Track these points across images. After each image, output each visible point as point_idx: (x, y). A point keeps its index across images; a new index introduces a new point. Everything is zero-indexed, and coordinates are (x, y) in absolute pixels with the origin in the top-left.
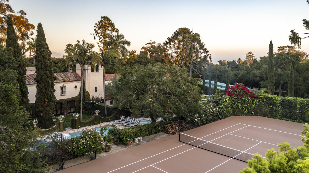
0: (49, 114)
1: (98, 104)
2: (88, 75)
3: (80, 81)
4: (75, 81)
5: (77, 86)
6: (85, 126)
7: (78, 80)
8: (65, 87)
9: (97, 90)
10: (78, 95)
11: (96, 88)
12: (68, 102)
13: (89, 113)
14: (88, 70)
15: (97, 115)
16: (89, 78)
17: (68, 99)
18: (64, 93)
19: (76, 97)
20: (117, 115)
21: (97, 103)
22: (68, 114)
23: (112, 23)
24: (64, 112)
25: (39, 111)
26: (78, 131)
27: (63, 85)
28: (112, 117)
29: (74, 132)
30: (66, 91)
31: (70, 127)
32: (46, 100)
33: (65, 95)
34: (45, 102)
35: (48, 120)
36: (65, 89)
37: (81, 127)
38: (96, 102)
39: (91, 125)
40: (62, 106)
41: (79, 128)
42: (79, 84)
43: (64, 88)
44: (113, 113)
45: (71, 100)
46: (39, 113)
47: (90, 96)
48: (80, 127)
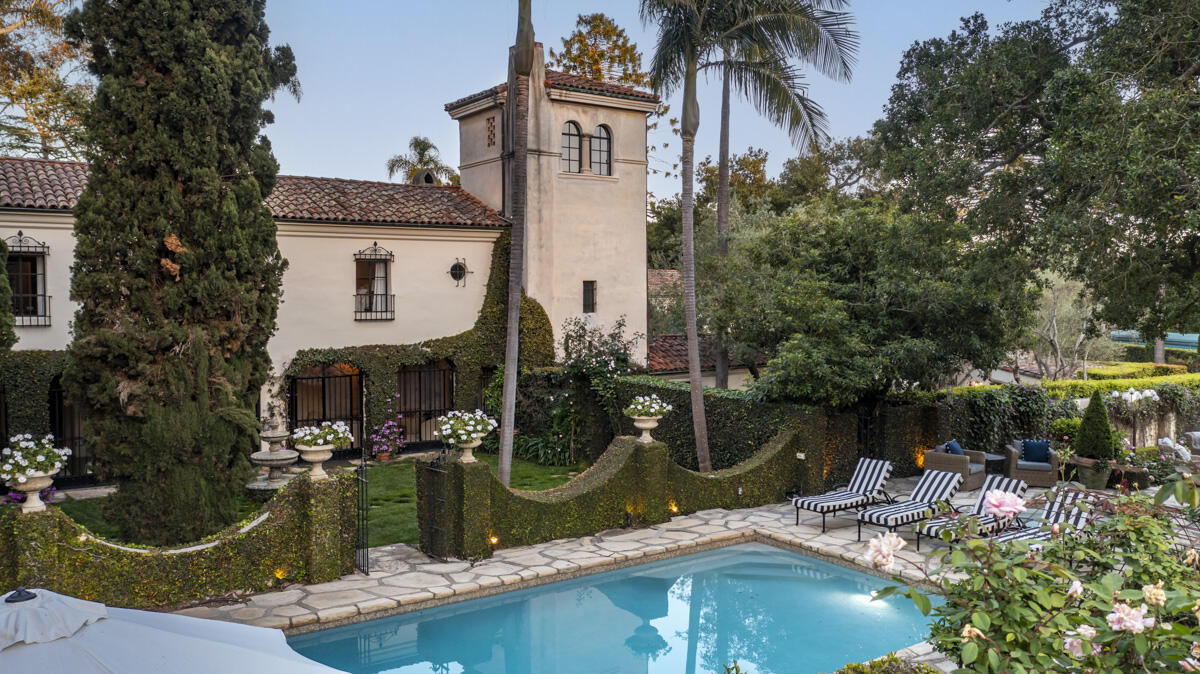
0: (206, 401)
1: (621, 379)
2: (539, 191)
3: (487, 227)
4: (453, 225)
5: (470, 267)
6: (545, 540)
7: (475, 226)
8: (386, 262)
9: (601, 297)
10: (471, 326)
11: (589, 287)
12: (404, 370)
13: (546, 446)
14: (544, 159)
15: (646, 439)
16: (545, 213)
17: (404, 348)
18: (378, 303)
19: (459, 337)
20: (801, 456)
21: (615, 371)
22: (404, 457)
23: (629, 45)
24: (377, 439)
25: (103, 358)
26: (485, 581)
27: (370, 243)
28: (760, 468)
29: (441, 588)
30: (394, 289)
31: (408, 542)
32: (172, 242)
33: (384, 316)
34: (166, 262)
35: (197, 452)
36: (386, 278)
37: (511, 541)
38: (606, 364)
39: (590, 533)
40: (362, 392)
41: (488, 553)
42: (477, 252)
43: (379, 272)
44: (761, 441)
45: (424, 355)
46: (106, 374)
47: (550, 332)
48: (502, 545)
